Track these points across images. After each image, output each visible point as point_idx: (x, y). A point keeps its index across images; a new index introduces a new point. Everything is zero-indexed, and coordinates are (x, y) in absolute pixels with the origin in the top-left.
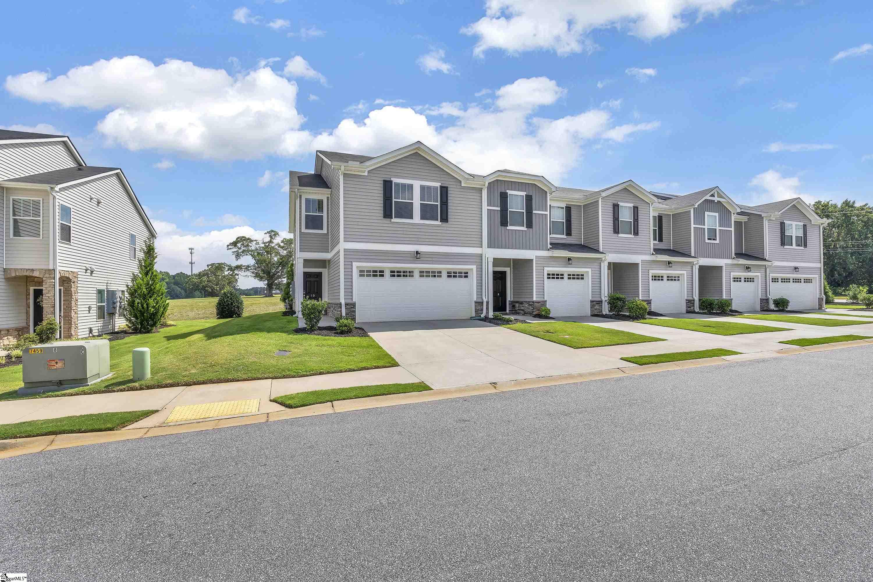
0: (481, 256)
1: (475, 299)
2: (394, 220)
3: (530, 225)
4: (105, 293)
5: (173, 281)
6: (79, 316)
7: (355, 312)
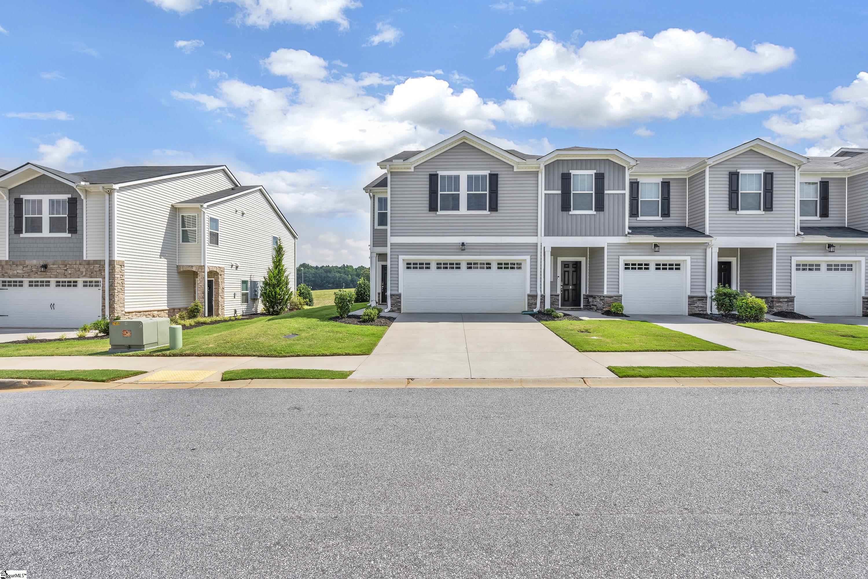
0: (536, 245)
1: (528, 292)
2: (440, 212)
3: (600, 207)
4: (249, 283)
5: (356, 273)
6: (225, 300)
7: (400, 302)
